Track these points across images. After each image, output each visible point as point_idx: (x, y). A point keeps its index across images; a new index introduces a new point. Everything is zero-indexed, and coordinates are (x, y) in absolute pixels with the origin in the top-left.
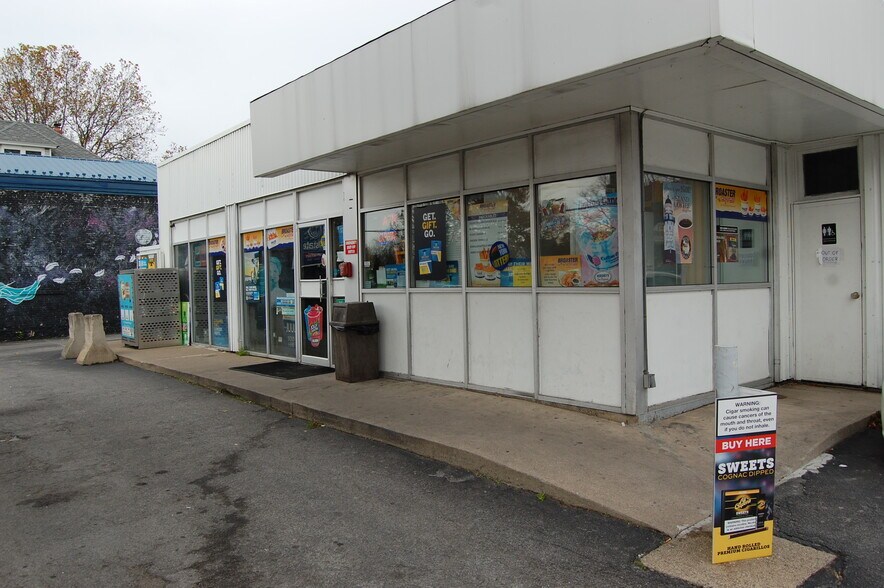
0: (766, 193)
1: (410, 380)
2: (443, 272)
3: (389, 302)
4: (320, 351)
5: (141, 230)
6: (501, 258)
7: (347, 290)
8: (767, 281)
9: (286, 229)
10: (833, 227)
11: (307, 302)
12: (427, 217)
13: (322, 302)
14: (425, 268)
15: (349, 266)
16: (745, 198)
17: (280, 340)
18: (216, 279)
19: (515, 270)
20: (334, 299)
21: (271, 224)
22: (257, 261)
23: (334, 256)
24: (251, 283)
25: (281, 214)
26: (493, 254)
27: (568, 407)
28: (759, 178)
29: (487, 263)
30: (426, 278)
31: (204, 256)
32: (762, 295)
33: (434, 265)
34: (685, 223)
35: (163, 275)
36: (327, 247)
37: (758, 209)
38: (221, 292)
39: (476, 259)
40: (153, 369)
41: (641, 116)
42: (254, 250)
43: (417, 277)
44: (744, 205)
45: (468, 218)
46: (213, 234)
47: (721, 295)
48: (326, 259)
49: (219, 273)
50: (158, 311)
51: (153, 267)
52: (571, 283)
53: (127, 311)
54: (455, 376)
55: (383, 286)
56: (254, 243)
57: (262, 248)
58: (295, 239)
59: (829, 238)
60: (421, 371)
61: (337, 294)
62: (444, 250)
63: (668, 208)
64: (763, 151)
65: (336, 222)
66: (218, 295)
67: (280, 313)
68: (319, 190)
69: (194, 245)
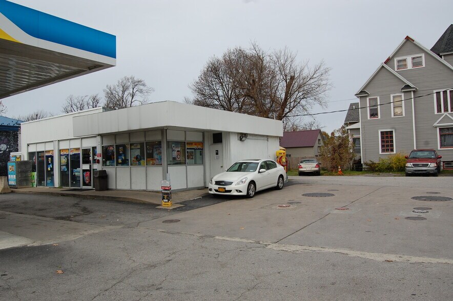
0: (202, 143)
1: (116, 190)
2: (125, 162)
3: (110, 170)
4: (89, 184)
5: (2, 145)
6: (138, 159)
7: (97, 167)
8: (203, 163)
9: (78, 149)
10: (218, 151)
11: (84, 171)
12: (120, 148)
13: (89, 171)
14: (120, 161)
15: (98, 161)
16: (196, 145)
17: (74, 183)
18: (48, 164)
19: (142, 161)
20: (93, 169)
21: (71, 147)
22: (66, 159)
23: (93, 157)
24: (64, 165)
25: (76, 144)
26: (137, 158)
27: (153, 192)
28: (200, 139)
29: (135, 160)
30: (120, 163)
31: (43, 157)
32: (202, 167)
33: (122, 160)
34: (178, 151)
35: (25, 163)
36: (91, 155)
37: (199, 147)
38: (51, 168)
39: (133, 159)
40: (31, 193)
41: (166, 130)
42: (65, 155)
43: (118, 164)
44: (195, 146)
45: (131, 149)
46: (47, 149)
47: (188, 167)
48: (91, 158)
49: (50, 162)
50: (24, 176)
51: (19, 160)
52: (153, 164)
53: (12, 176)
54: (127, 187)
55: (108, 166)
56: (65, 153)
57: (68, 155)
58: (81, 152)
59: (217, 154)
60: (119, 187)
61: (94, 168)
62: (125, 156)
63: (174, 148)
64: (201, 134)
65: (94, 148)
66: (49, 169)
67: (75, 175)
68: (89, 139)
69: (38, 152)
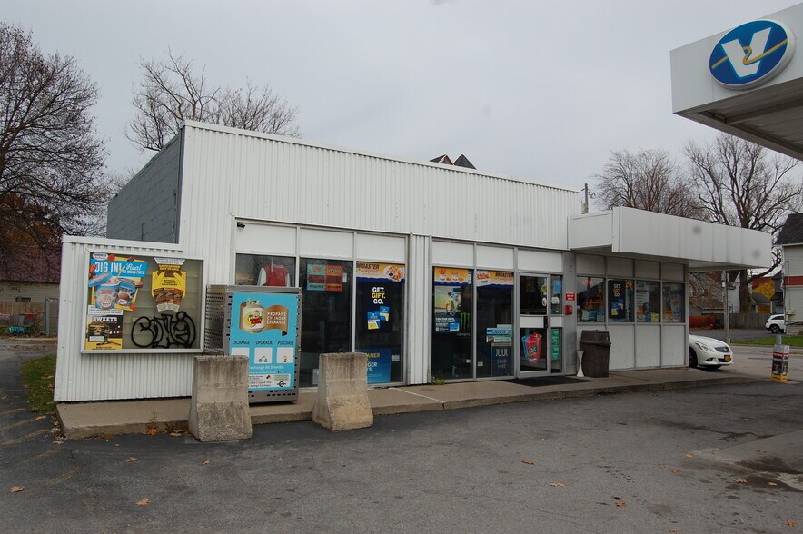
2: (624, 315)
4: (539, 366)
7: (565, 323)
9: (502, 273)
12: (616, 286)
14: (614, 312)
18: (369, 307)
19: (653, 315)
20: (552, 329)
22: (457, 295)
23: (551, 300)
26: (644, 308)
29: (641, 312)
30: (616, 317)
31: (348, 280)
33: (619, 311)
36: (548, 293)
38: (381, 323)
42: (452, 284)
43: (612, 317)
46: (367, 258)
48: (547, 301)
49: (378, 302)
56: (453, 278)
57: (469, 285)
61: (554, 326)
65: (554, 279)
67: (491, 341)
68: (542, 254)
69: (305, 261)
